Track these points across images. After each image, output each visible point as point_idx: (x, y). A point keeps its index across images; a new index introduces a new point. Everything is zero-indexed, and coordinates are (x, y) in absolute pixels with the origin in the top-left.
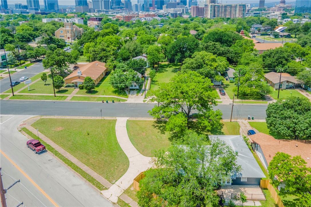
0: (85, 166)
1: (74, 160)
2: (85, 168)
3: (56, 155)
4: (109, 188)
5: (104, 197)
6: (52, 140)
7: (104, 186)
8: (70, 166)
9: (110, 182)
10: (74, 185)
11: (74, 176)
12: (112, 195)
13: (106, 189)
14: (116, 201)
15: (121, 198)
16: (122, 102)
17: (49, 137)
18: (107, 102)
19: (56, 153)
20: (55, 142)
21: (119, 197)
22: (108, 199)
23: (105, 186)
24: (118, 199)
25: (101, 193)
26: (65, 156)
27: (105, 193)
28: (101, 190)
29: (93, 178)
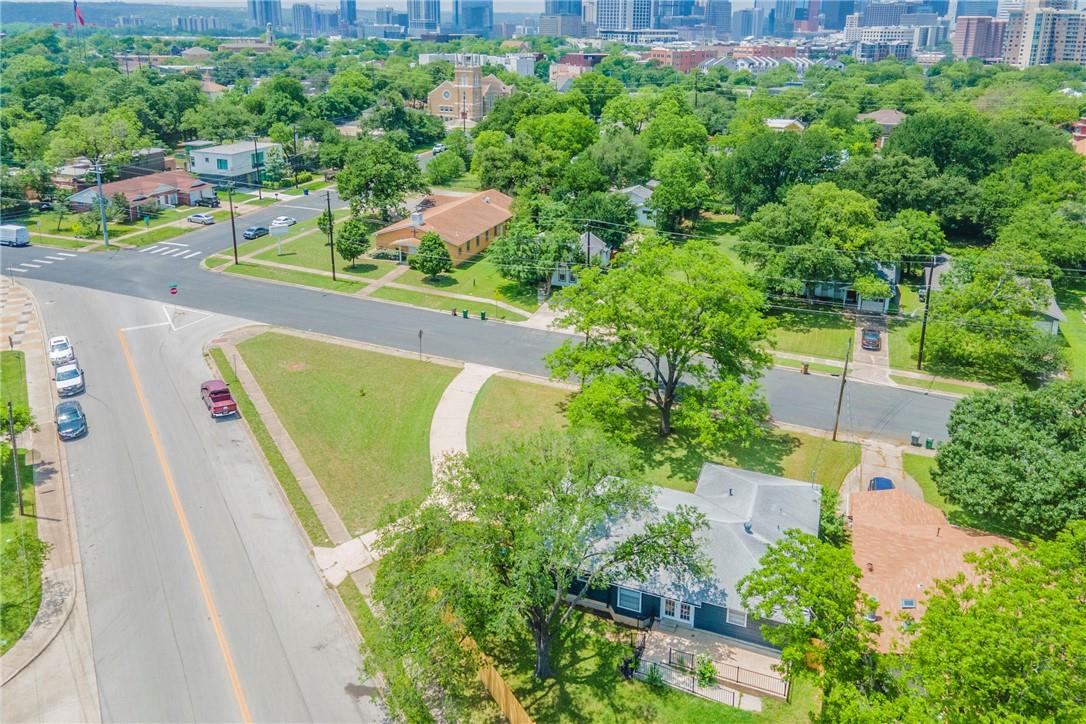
0: (308, 474)
1: (291, 454)
2: (306, 479)
3: (254, 432)
4: (338, 544)
5: (315, 565)
6: (266, 391)
7: (327, 538)
8: (274, 467)
9: (349, 531)
10: (258, 516)
11: (270, 494)
12: (336, 563)
13: (331, 545)
14: (336, 582)
15: (355, 579)
16: (508, 322)
17: (260, 383)
18: (465, 316)
19: (258, 428)
20: (269, 398)
21: (349, 575)
22: (322, 570)
23: (331, 538)
24: (346, 579)
25: (312, 553)
26: (274, 438)
27: (323, 555)
28: (315, 545)
29: (312, 509)
